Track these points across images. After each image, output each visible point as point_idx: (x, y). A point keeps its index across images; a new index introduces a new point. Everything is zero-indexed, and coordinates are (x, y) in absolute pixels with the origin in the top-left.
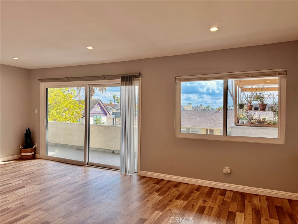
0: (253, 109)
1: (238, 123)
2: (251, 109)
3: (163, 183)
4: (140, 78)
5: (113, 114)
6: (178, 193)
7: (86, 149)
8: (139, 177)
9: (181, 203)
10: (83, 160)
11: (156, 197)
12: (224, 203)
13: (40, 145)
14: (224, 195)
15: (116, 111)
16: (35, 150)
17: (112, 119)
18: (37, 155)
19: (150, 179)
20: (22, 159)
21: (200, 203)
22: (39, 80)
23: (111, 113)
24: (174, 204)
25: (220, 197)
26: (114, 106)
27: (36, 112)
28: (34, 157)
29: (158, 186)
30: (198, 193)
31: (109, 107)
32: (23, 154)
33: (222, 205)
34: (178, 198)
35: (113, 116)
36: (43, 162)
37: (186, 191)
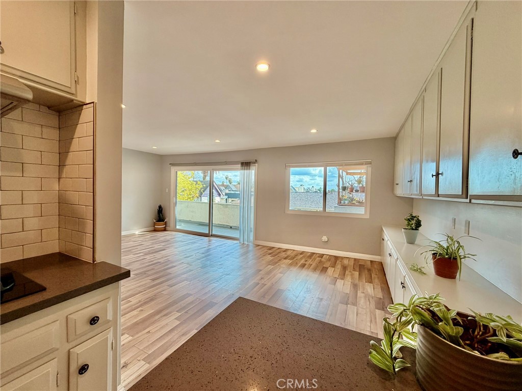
0: (354, 191)
1: (341, 203)
2: (352, 191)
3: (274, 249)
4: (257, 164)
5: (226, 194)
6: (286, 256)
7: (210, 224)
8: (255, 246)
9: (288, 261)
10: (208, 232)
11: (269, 258)
12: (320, 262)
13: (170, 219)
14: (322, 257)
15: (229, 192)
16: (166, 224)
17: (225, 200)
18: (167, 228)
19: (264, 246)
20: (155, 230)
21: (302, 261)
22: (170, 164)
23: (224, 194)
24: (283, 262)
25: (318, 259)
26: (227, 187)
27: (167, 191)
28: (165, 230)
29: (270, 251)
30: (302, 256)
31: (222, 188)
32: (156, 226)
33: (319, 263)
34: (285, 258)
35: (226, 197)
36: (174, 233)
37: (293, 255)
